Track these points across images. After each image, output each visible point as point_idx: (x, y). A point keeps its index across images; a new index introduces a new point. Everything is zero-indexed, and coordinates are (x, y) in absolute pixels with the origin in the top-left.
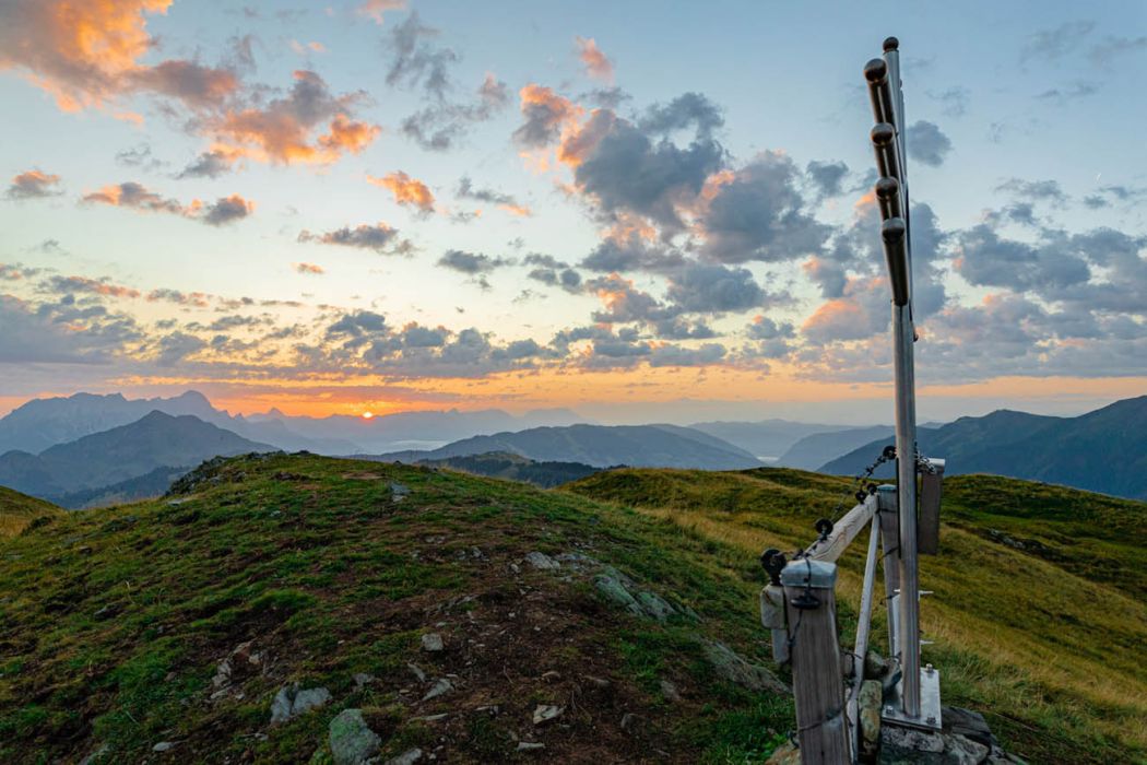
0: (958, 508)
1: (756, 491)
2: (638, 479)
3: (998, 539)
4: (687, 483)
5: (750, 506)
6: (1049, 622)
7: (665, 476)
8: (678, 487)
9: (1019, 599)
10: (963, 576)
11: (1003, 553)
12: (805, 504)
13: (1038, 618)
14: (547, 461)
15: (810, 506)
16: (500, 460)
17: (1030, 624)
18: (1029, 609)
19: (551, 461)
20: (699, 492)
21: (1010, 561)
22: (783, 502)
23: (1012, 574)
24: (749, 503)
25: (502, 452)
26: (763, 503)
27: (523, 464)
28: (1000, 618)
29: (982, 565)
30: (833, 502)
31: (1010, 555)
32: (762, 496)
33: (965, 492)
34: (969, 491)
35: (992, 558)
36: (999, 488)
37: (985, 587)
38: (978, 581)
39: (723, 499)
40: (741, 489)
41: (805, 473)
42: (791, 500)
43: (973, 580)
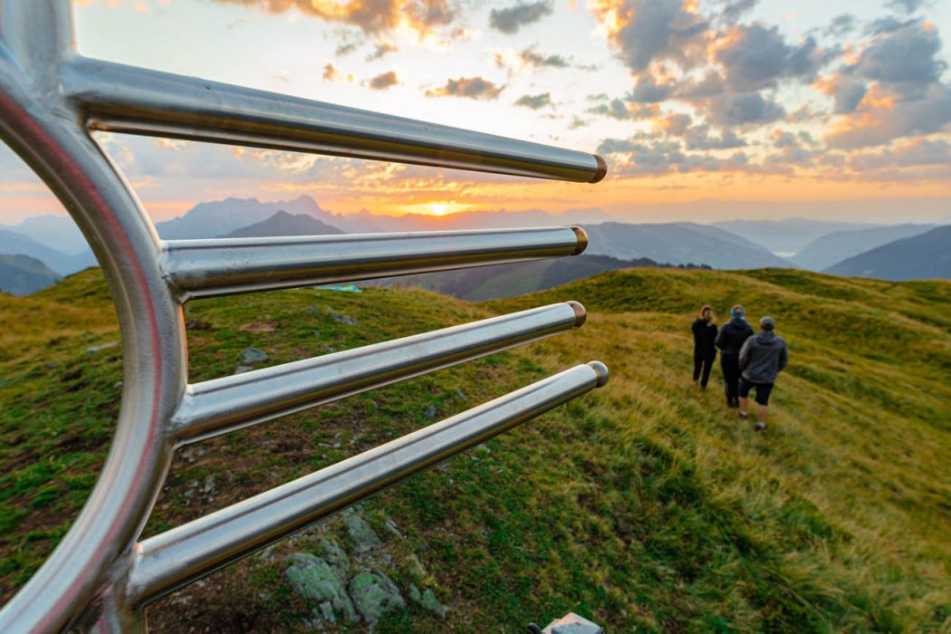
1: (752, 296)
4: (688, 286)
7: (666, 278)
8: (677, 288)
12: (799, 311)
15: (805, 313)
20: (696, 294)
22: (777, 307)
26: (756, 307)
32: (758, 300)
39: (718, 302)
40: (737, 292)
41: (813, 274)
42: (786, 306)
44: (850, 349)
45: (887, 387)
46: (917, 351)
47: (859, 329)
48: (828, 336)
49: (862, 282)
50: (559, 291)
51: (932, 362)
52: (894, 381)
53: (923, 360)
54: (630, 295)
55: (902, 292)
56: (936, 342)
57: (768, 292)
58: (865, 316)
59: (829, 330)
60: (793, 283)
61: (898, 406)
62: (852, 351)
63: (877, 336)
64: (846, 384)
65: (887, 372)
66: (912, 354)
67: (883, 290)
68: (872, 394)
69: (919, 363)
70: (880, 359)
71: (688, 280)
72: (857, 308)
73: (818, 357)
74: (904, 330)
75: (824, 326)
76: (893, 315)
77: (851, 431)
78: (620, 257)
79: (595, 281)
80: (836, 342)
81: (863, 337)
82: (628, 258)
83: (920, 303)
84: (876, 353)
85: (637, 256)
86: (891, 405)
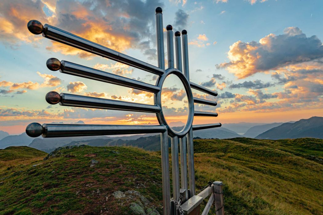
0: (300, 149)
1: (234, 146)
3: (313, 159)
4: (213, 144)
5: (232, 151)
7: (206, 142)
8: (210, 145)
9: (320, 180)
10: (300, 172)
11: (314, 164)
12: (248, 150)
15: (250, 150)
20: (216, 147)
22: (242, 149)
23: (317, 172)
24: (232, 149)
26: (236, 150)
28: (313, 187)
29: (307, 169)
30: (258, 149)
31: (317, 165)
32: (235, 147)
34: (303, 143)
35: (310, 166)
37: (308, 176)
38: (306, 174)
39: (224, 149)
40: (229, 145)
41: (250, 139)
42: (244, 149)
43: (303, 174)
45: (279, 172)
46: (285, 160)
47: (267, 154)
48: (259, 157)
49: (265, 141)
51: (291, 163)
52: (281, 170)
55: (278, 143)
56: (290, 157)
57: (238, 145)
58: (269, 150)
60: (245, 142)
61: (283, 177)
62: (267, 162)
63: (273, 156)
64: (267, 171)
65: (277, 167)
67: (272, 143)
68: (275, 174)
69: (287, 164)
71: (213, 142)
72: (266, 148)
73: (257, 164)
74: (281, 154)
75: (257, 154)
76: (276, 150)
80: (261, 159)
81: (269, 157)
83: (284, 146)
84: (274, 162)
85: (195, 137)
86: (281, 177)
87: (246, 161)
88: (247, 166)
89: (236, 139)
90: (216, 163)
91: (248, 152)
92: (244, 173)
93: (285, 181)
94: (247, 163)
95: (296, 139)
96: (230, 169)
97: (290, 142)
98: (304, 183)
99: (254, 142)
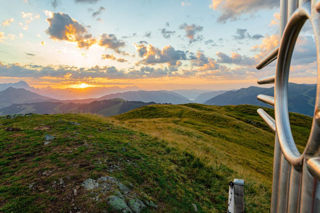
0: (240, 114)
1: (188, 111)
2: (155, 108)
3: (250, 123)
4: (169, 109)
5: (186, 116)
6: (263, 147)
7: (163, 107)
8: (166, 110)
9: (255, 141)
10: (241, 135)
11: (252, 127)
12: (201, 115)
13: (260, 146)
14: (131, 101)
16: (118, 101)
17: (258, 148)
18: (258, 143)
19: (133, 101)
20: (172, 112)
21: (253, 130)
22: (195, 114)
23: (254, 134)
24: (186, 115)
25: (118, 98)
26: (190, 115)
27: (125, 102)
28: (251, 146)
29: (246, 131)
30: (208, 114)
31: (254, 128)
32: (190, 113)
33: (242, 109)
34: (243, 109)
35: (249, 129)
36: (251, 108)
37: (247, 138)
38: (245, 136)
39: (179, 114)
40: (184, 111)
41: (201, 105)
42: (197, 114)
43: (244, 136)
44: (215, 125)
45: (226, 134)
46: (230, 124)
47: (216, 119)
48: (209, 122)
49: (213, 106)
50: (129, 113)
51: (234, 127)
52: (227, 133)
53: (232, 127)
54: (152, 113)
55: (223, 109)
56: (234, 121)
57: (192, 110)
58: (217, 116)
59: (209, 120)
60: (196, 107)
61: (229, 139)
62: (215, 126)
63: (221, 121)
64: (216, 135)
65: (224, 131)
66: (229, 125)
67: (219, 109)
68: (223, 137)
69: (231, 127)
70: (222, 127)
71: (169, 108)
72: (215, 113)
73: (208, 128)
74: (227, 119)
75: (208, 119)
76: (223, 115)
77: (223, 147)
78: (145, 102)
79: (140, 109)
80: (211, 123)
81: (217, 121)
82: (147, 102)
83: (228, 111)
84: (221, 126)
85: (150, 101)
86: (228, 139)
87: (199, 125)
88: (201, 130)
89: (189, 105)
90: (176, 129)
91: (200, 117)
92: (201, 138)
93: (231, 143)
94: (201, 128)
95: (238, 106)
96: (189, 134)
97: (233, 107)
98: (244, 144)
99: (205, 108)
